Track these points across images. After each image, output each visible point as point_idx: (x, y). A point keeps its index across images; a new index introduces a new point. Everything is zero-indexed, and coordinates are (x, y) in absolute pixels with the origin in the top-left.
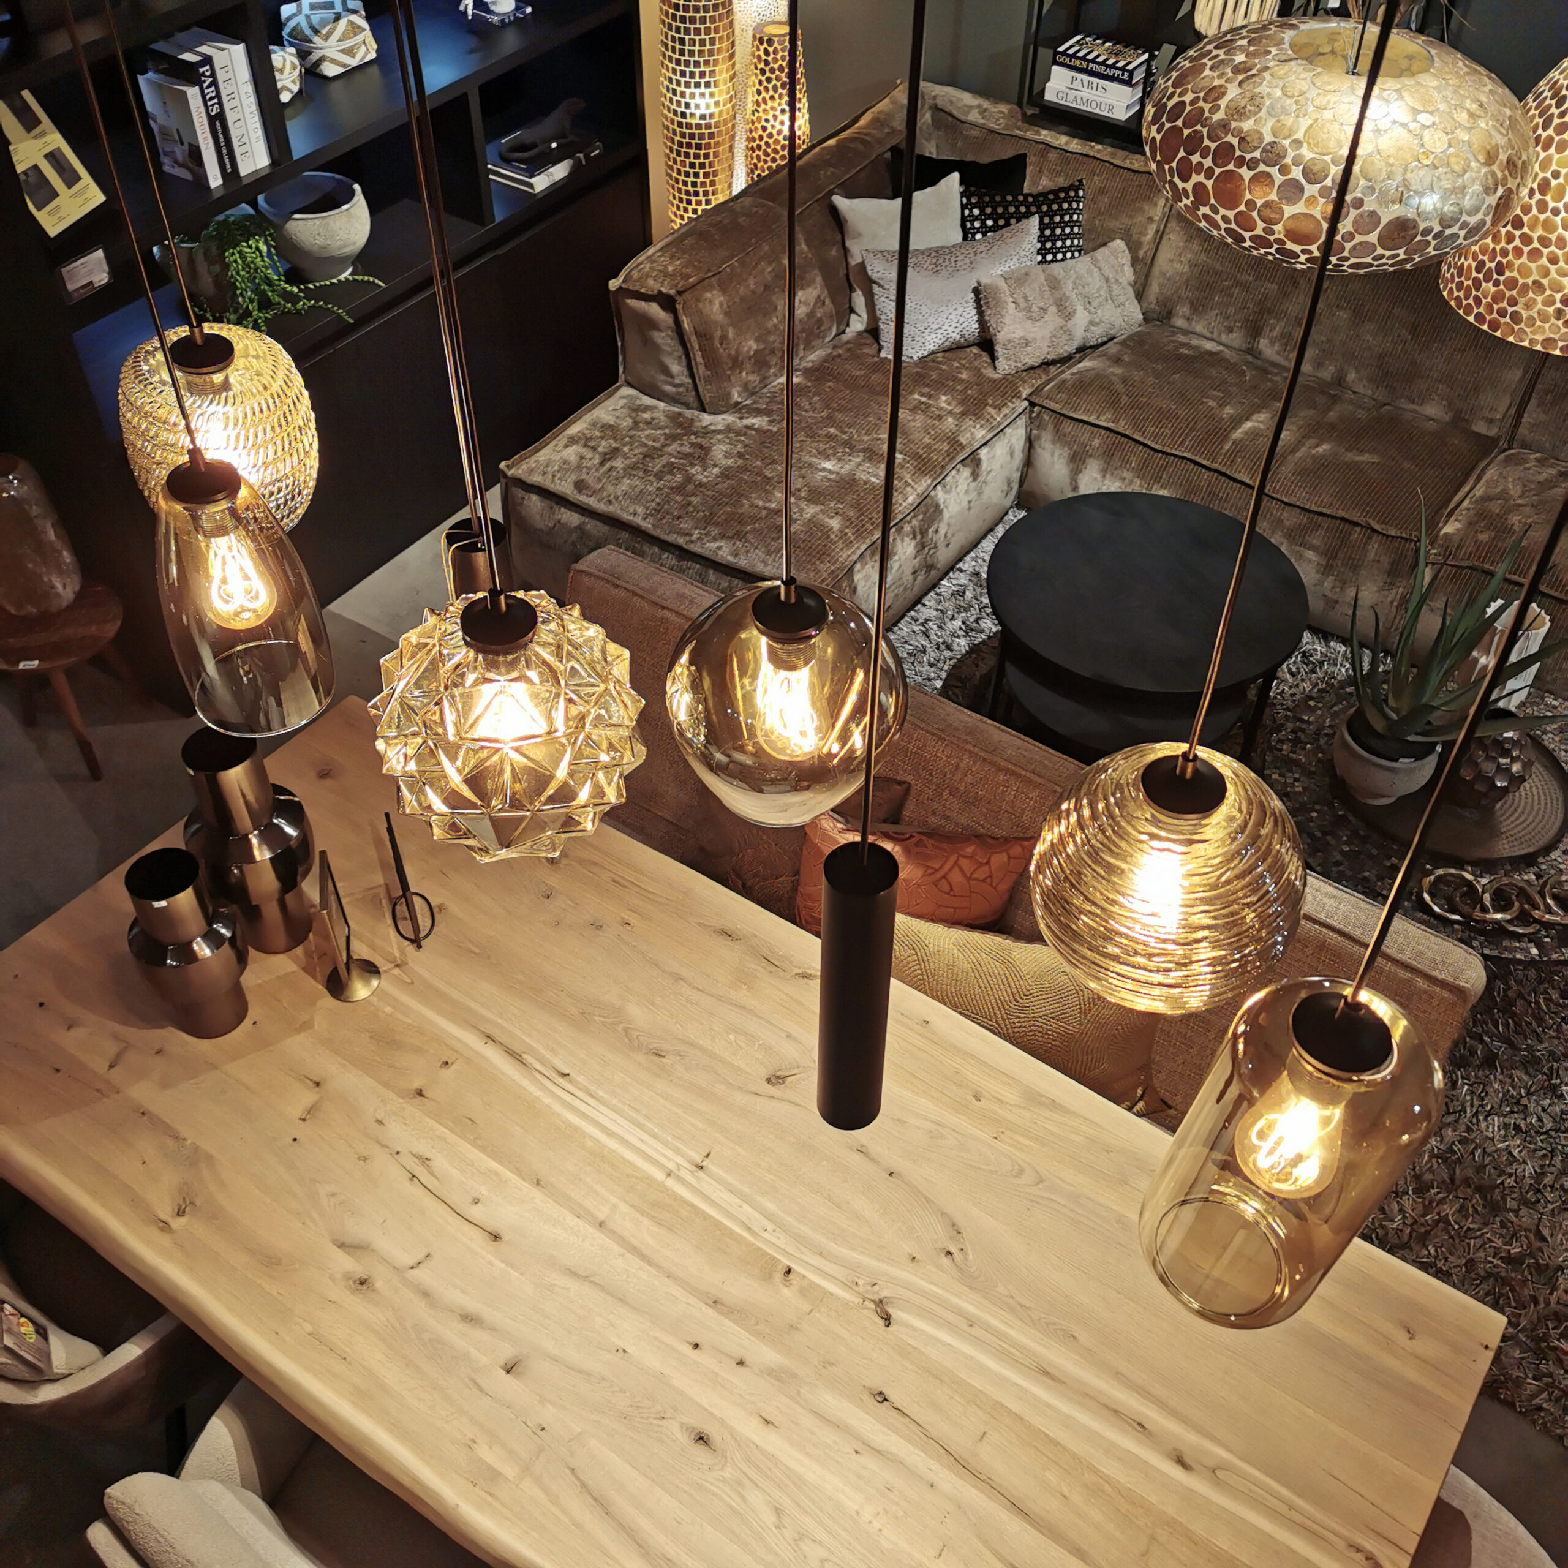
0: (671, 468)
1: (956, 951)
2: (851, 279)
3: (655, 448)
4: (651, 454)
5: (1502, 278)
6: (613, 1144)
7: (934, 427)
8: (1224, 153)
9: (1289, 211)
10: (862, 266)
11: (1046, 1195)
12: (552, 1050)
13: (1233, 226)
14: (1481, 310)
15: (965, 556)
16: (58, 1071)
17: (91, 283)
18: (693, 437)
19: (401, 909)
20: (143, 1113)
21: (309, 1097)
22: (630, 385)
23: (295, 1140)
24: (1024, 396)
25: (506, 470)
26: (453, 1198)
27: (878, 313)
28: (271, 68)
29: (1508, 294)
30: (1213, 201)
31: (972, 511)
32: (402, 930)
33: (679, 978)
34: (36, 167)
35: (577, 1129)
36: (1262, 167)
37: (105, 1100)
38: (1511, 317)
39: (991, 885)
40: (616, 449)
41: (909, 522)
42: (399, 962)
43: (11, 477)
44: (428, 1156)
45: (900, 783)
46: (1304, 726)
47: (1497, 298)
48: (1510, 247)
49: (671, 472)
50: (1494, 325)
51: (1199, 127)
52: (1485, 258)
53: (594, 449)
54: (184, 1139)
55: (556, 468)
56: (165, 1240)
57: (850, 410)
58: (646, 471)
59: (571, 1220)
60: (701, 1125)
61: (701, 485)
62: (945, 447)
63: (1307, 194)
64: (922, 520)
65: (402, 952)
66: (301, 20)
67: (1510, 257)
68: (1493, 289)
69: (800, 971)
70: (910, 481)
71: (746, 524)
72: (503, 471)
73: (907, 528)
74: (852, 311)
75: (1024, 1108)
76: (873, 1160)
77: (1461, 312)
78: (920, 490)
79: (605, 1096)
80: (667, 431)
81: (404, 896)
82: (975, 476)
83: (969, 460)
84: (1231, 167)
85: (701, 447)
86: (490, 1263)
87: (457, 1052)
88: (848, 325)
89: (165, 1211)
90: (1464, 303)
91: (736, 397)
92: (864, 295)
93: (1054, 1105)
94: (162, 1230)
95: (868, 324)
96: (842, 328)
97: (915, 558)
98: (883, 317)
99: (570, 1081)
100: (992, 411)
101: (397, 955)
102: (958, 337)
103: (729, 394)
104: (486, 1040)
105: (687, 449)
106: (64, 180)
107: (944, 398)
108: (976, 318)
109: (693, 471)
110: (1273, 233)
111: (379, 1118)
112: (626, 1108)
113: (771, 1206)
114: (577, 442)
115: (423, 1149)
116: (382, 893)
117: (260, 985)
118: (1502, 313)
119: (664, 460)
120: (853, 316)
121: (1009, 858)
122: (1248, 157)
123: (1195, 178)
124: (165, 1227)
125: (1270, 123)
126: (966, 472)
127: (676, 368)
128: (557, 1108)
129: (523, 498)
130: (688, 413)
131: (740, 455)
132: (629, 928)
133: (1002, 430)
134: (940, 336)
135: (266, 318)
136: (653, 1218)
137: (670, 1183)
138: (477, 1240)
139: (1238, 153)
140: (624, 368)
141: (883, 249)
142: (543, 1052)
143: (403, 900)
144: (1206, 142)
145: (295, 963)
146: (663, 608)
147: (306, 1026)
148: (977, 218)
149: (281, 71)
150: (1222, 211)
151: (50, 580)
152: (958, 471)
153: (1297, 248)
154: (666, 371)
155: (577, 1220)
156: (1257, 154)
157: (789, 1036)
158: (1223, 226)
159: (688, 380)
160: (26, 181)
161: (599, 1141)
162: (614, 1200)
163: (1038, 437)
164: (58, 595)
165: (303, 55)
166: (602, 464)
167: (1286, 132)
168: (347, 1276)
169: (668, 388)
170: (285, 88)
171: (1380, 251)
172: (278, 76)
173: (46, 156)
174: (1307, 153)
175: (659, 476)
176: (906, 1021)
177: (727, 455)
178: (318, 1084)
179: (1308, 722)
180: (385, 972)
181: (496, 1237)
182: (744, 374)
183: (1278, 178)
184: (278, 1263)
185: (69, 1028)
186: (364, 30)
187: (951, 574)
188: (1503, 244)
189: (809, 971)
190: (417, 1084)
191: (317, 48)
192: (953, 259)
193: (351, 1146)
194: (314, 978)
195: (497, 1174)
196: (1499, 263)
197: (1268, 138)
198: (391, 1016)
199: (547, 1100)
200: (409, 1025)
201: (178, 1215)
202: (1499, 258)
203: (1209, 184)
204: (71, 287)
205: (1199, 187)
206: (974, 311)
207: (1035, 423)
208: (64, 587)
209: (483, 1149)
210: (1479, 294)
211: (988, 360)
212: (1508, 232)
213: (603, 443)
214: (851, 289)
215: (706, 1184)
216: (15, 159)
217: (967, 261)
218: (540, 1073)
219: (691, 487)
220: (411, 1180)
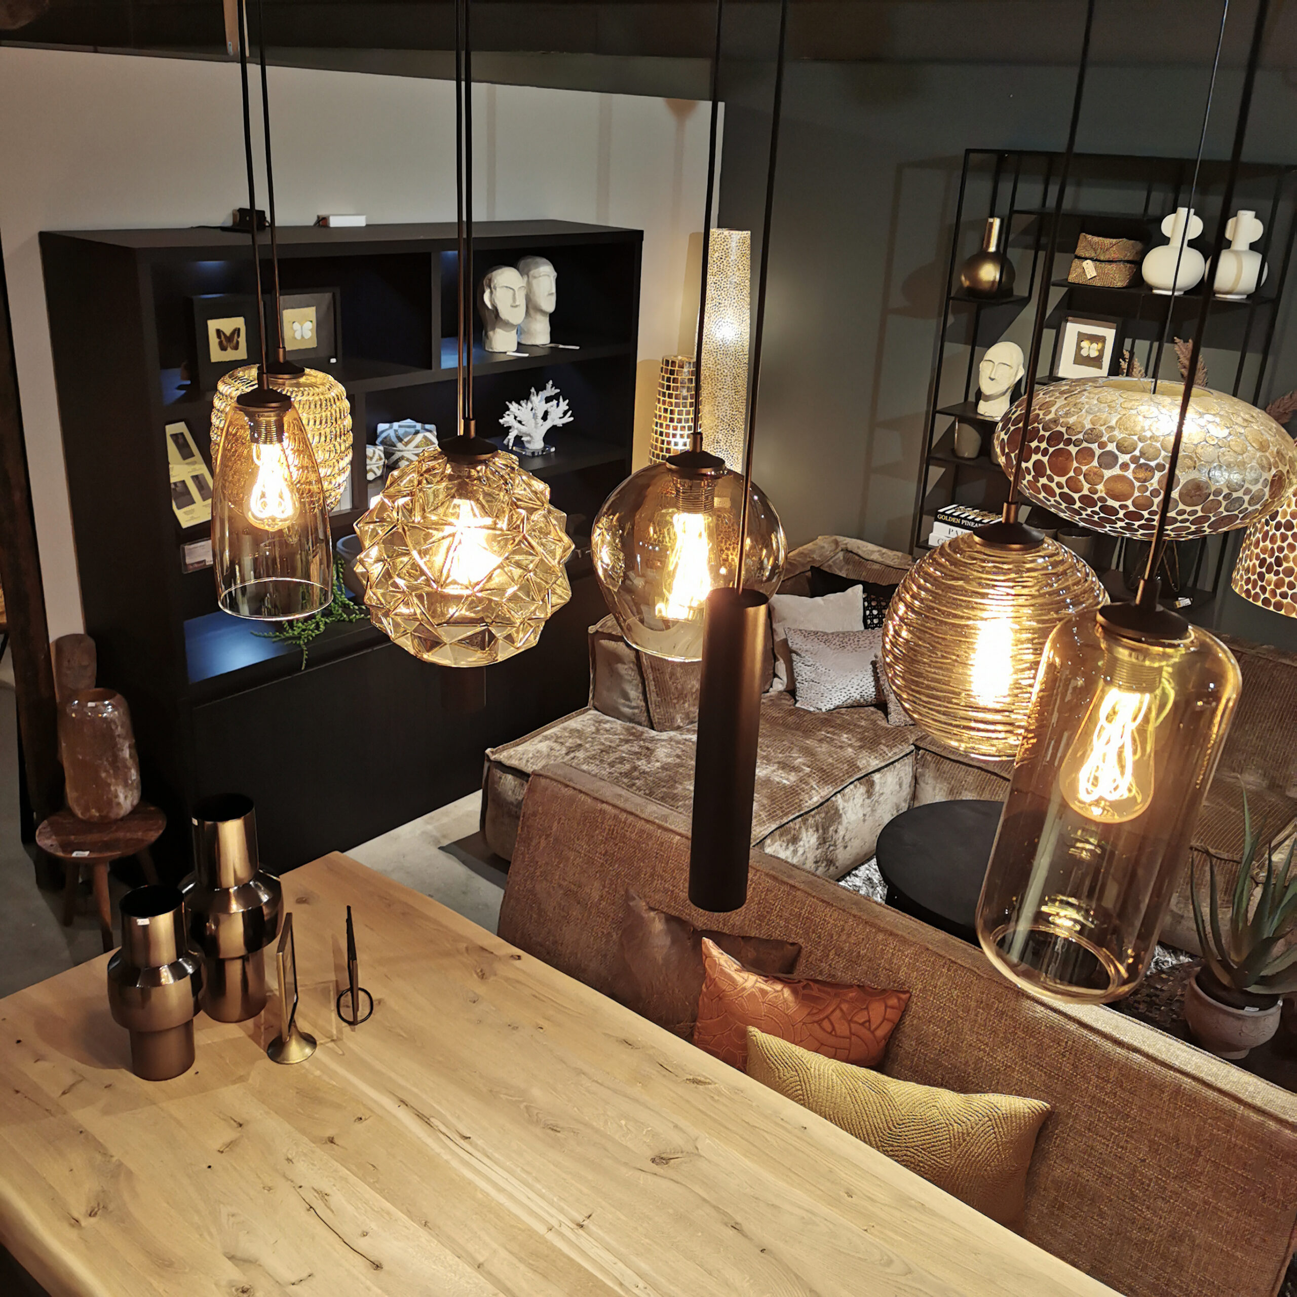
0: (622, 760)
1: (834, 1077)
2: (776, 652)
3: (610, 747)
4: (606, 750)
5: (1281, 569)
6: (502, 1199)
7: (836, 753)
8: (1055, 438)
9: (1108, 474)
10: (785, 641)
11: (914, 1284)
12: (458, 1117)
13: (1066, 490)
14: (1267, 595)
15: (860, 865)
16: (17, 1092)
17: (204, 561)
18: (642, 742)
19: (347, 999)
20: (81, 1132)
21: (230, 1134)
22: (596, 709)
23: (210, 1167)
24: (911, 742)
25: (490, 754)
26: (347, 1230)
27: (796, 675)
28: (365, 456)
29: (1287, 580)
30: (1049, 472)
31: (867, 823)
32: (342, 1014)
33: (580, 1072)
34: (183, 482)
35: (470, 1183)
36: (1085, 444)
37: (52, 1118)
38: (1291, 598)
39: (869, 1029)
40: (580, 745)
41: (813, 816)
42: (335, 1038)
43: (107, 702)
44: (328, 1192)
45: (793, 944)
46: (1158, 993)
47: (1279, 584)
48: (1285, 545)
49: (621, 763)
50: (1278, 606)
51: (1036, 425)
52: (1266, 556)
53: (562, 743)
54: (112, 1156)
55: (531, 755)
56: (73, 1234)
57: (770, 736)
58: (602, 761)
59: (451, 1259)
60: (585, 1190)
61: (644, 772)
62: (846, 767)
63: (1120, 461)
64: (824, 818)
65: (340, 1031)
66: (391, 433)
67: (1286, 552)
68: (1275, 578)
69: (691, 1077)
70: (815, 786)
71: (678, 800)
72: (488, 756)
73: (811, 821)
74: (775, 675)
75: (896, 1208)
76: (745, 1235)
77: (1251, 600)
78: (823, 794)
79: (500, 1158)
80: (622, 737)
81: (351, 989)
82: (869, 793)
83: (864, 780)
84: (1061, 446)
85: (648, 749)
86: (369, 1289)
87: (372, 1111)
88: (771, 686)
89: (78, 1211)
90: (1253, 592)
91: (679, 722)
92: (785, 662)
93: (922, 1207)
94: (72, 1226)
95: (787, 686)
96: (767, 687)
97: (817, 849)
98: (799, 678)
99: (471, 1144)
100: (885, 749)
101: (335, 1032)
102: (858, 697)
103: (674, 718)
104: (400, 1103)
105: (636, 749)
106: (201, 495)
107: (845, 736)
108: (873, 684)
109: (640, 763)
110: (1096, 492)
111: (290, 1157)
112: (518, 1170)
113: (644, 1266)
114: (549, 739)
115: (325, 1186)
116: (332, 987)
117: (208, 1044)
118: (1284, 595)
119: (617, 755)
120: (776, 679)
121: (886, 1007)
122: (1074, 438)
123: (1035, 457)
124: (76, 1223)
125: (1090, 417)
126: (862, 789)
127: (634, 693)
128: (455, 1163)
129: (500, 778)
130: (640, 728)
131: (678, 756)
132: (541, 1031)
133: (893, 763)
134: (844, 694)
135: (326, 622)
136: (530, 1266)
137: (550, 1236)
138: (359, 1266)
139: (1066, 436)
140: (594, 695)
141: (802, 628)
142: (449, 1117)
143: (349, 993)
144: (1042, 432)
145: (244, 1031)
146: (603, 802)
147: (242, 1079)
148: (876, 617)
149: (371, 459)
150: (1057, 479)
151: (116, 790)
152: (856, 786)
153: (1116, 504)
154: (626, 697)
155: (457, 1259)
156: (1080, 436)
157: (676, 1126)
158: (1058, 491)
159: (643, 704)
160: (175, 489)
161: (488, 1194)
162: (495, 1246)
163: (923, 775)
164: (119, 804)
165: (388, 455)
166: (567, 754)
167: (1102, 422)
168: (231, 1284)
169: (626, 710)
170: (372, 470)
171: (1181, 506)
172: (368, 461)
173: (193, 477)
174: (1118, 435)
175: (612, 765)
176: (784, 1124)
177: (668, 755)
178: (241, 1125)
179: (1161, 990)
180: (321, 1044)
181: (377, 1266)
182: (686, 705)
183: (1098, 452)
184: (171, 1264)
185: (36, 1061)
186: (434, 444)
187: (848, 878)
188: (1279, 543)
189: (699, 1078)
190: (330, 1133)
191: (399, 451)
192: (856, 639)
193: (259, 1177)
194: (258, 1044)
195: (388, 1213)
196: (1278, 558)
197: (1088, 426)
198: (319, 1077)
199: (446, 1156)
200: (334, 1086)
201: (90, 1215)
202: (1277, 554)
203: (1045, 459)
204: (189, 561)
205: (1038, 465)
206: (872, 678)
207: (919, 762)
208: (126, 797)
209: (381, 1192)
210: (1264, 583)
211: (883, 715)
212: (1282, 534)
213: (570, 740)
214: (776, 659)
215: (583, 1239)
216: (171, 473)
217: (867, 641)
218: (444, 1134)
219: (636, 774)
220: (308, 1210)
